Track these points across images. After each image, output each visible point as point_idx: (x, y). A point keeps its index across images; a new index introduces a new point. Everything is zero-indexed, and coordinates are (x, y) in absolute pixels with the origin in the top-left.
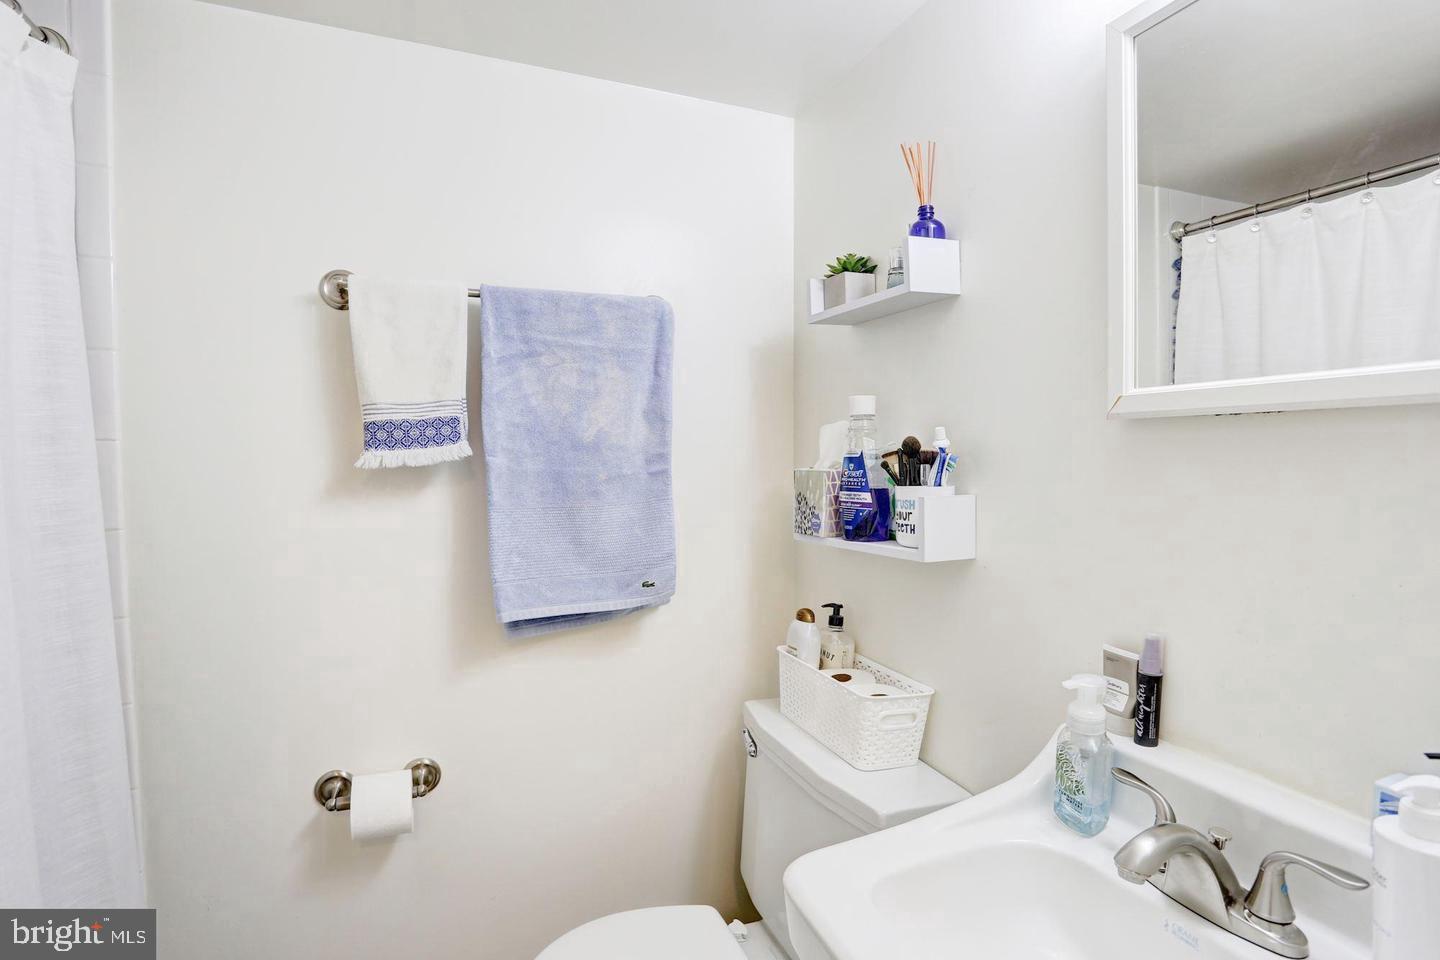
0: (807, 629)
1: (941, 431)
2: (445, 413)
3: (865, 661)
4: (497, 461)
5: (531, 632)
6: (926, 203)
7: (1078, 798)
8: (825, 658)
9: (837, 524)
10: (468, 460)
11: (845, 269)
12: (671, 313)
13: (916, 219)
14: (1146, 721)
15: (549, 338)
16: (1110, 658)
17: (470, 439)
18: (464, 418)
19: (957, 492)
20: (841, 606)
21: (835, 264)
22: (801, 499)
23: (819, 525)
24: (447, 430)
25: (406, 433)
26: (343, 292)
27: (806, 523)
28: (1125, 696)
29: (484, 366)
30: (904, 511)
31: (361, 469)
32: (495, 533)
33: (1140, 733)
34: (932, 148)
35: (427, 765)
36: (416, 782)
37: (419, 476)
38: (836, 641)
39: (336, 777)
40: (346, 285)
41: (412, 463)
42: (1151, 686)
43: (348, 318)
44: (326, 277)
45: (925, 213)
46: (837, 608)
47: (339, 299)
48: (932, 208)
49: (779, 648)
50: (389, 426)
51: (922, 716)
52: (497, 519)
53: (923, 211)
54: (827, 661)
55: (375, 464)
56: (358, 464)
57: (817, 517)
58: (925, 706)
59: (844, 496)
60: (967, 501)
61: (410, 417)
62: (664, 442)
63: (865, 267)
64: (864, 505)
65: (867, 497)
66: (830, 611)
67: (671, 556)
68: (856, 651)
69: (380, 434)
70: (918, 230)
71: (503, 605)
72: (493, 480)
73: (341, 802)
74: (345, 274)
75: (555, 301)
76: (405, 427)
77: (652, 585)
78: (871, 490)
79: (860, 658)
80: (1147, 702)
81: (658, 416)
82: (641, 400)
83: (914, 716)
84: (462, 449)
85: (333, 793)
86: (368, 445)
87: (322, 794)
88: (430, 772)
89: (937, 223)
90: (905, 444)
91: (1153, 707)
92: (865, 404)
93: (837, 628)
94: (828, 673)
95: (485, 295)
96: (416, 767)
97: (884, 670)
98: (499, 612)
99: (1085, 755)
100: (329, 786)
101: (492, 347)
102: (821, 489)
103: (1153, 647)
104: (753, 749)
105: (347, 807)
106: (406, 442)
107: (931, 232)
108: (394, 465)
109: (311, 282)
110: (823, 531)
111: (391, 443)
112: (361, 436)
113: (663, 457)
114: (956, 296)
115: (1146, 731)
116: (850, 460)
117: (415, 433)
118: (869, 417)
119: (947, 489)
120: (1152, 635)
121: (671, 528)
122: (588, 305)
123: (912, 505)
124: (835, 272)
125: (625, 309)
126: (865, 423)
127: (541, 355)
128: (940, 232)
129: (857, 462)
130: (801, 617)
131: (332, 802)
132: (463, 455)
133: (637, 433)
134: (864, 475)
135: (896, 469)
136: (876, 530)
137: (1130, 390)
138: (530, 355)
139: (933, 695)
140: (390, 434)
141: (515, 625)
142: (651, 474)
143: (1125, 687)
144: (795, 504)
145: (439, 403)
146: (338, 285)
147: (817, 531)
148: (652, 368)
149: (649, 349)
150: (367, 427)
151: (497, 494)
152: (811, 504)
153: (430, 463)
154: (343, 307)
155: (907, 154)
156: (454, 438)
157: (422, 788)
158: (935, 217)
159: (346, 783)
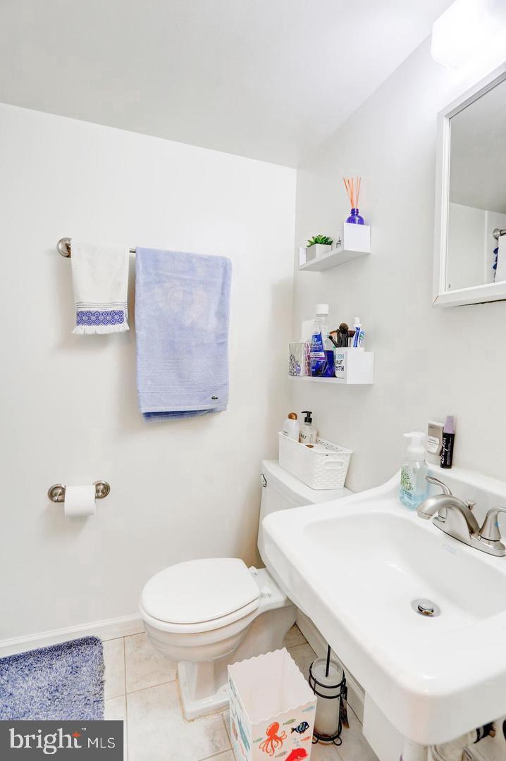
0: (293, 422)
1: (357, 319)
2: (117, 309)
3: (322, 440)
4: (141, 333)
5: (156, 420)
6: (355, 207)
7: (410, 492)
8: (301, 438)
9: (309, 370)
10: (128, 331)
11: (317, 242)
12: (231, 264)
13: (350, 215)
14: (445, 456)
15: (169, 274)
16: (431, 427)
17: (129, 322)
18: (126, 311)
19: (365, 351)
20: (311, 413)
21: (313, 240)
22: (292, 358)
23: (300, 370)
24: (117, 317)
25: (97, 318)
26: (68, 248)
27: (294, 371)
28: (437, 445)
29: (136, 287)
30: (339, 360)
31: (75, 334)
32: (139, 369)
33: (443, 462)
34: (359, 180)
35: (103, 484)
36: (97, 491)
37: (102, 340)
38: (307, 430)
39: (58, 487)
40: (70, 245)
41: (99, 332)
42: (449, 439)
43: (70, 261)
44: (60, 241)
45: (354, 212)
46: (309, 413)
47: (67, 252)
48: (357, 210)
49: (280, 433)
50: (89, 314)
51: (346, 464)
52: (140, 362)
53: (353, 211)
54: (302, 439)
55: (81, 332)
56: (74, 332)
57: (299, 366)
58: (348, 458)
59: (312, 355)
60: (370, 355)
61: (99, 310)
62: (225, 328)
63: (326, 242)
64: (321, 358)
65: (322, 355)
66: (306, 415)
67: (226, 384)
68: (318, 435)
69: (85, 318)
70: (351, 220)
71: (142, 404)
72: (139, 342)
73: (60, 498)
74: (69, 240)
75: (172, 256)
76: (97, 314)
77: (217, 398)
78: (325, 351)
79: (319, 438)
80: (446, 447)
81: (222, 315)
82: (214, 307)
83: (342, 464)
84: (124, 326)
85: (56, 494)
86: (78, 323)
87: (51, 494)
88: (105, 487)
89: (360, 217)
90: (340, 327)
91: (449, 450)
92: (323, 309)
93: (308, 423)
94: (303, 445)
95: (138, 252)
96: (99, 484)
97: (330, 444)
98: (140, 407)
99: (415, 471)
100: (55, 491)
101: (141, 278)
102: (301, 352)
103: (451, 420)
104: (265, 483)
105: (63, 501)
106: (97, 322)
107: (357, 222)
108: (90, 333)
109: (54, 244)
110: (302, 373)
111: (90, 322)
112: (75, 318)
113: (224, 335)
114: (369, 254)
115: (445, 461)
116: (316, 336)
117: (101, 318)
118: (326, 315)
119: (360, 349)
120: (451, 414)
121: (227, 370)
122: (189, 258)
123: (343, 356)
124: (312, 244)
125: (209, 262)
126: (323, 318)
127: (165, 282)
128: (361, 221)
129: (318, 337)
130: (290, 417)
131: (56, 498)
132: (124, 330)
133: (212, 323)
134: (321, 344)
135: (336, 339)
136: (327, 371)
137: (442, 293)
138: (159, 282)
139: (352, 454)
140: (89, 318)
141: (148, 415)
142: (219, 344)
143: (437, 440)
144: (289, 361)
145: (113, 304)
146: (66, 244)
147: (299, 373)
148: (220, 290)
149: (220, 281)
150: (78, 314)
151: (141, 350)
152: (296, 359)
153: (108, 332)
154: (69, 256)
155: (347, 183)
156: (121, 321)
157: (100, 494)
158: (359, 214)
159: (64, 490)
